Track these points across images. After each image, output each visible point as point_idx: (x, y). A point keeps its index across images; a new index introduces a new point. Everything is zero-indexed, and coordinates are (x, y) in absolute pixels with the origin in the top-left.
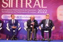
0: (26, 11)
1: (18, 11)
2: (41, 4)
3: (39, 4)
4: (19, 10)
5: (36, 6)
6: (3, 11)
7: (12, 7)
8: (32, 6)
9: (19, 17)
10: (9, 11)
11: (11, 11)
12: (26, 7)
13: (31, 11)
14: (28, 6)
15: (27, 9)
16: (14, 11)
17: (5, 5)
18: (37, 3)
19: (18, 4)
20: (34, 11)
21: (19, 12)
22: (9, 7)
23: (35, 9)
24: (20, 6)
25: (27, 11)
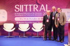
0: (34, 14)
1: (28, 14)
2: (45, 8)
3: (44, 9)
4: (28, 13)
5: (41, 10)
6: (16, 14)
7: (23, 11)
8: (38, 10)
10: (20, 14)
11: (22, 14)
12: (34, 11)
13: (38, 14)
14: (35, 10)
16: (25, 14)
17: (17, 10)
18: (42, 8)
19: (27, 9)
21: (28, 15)
22: (21, 11)
23: (41, 12)
24: (29, 10)
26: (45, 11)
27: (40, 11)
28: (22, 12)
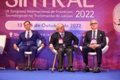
0: (53, 14)
1: (37, 14)
4: (39, 12)
5: (72, 4)
6: (9, 14)
9: (39, 25)
11: (23, 14)
12: (54, 5)
13: (63, 14)
15: (54, 9)
16: (31, 14)
17: (12, 2)
20: (70, 14)
21: (38, 16)
22: (21, 5)
23: (70, 9)
24: (42, 3)
25: (55, 14)
26: (80, 6)
27: (68, 6)
28: (23, 8)
